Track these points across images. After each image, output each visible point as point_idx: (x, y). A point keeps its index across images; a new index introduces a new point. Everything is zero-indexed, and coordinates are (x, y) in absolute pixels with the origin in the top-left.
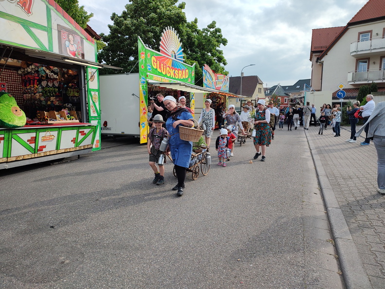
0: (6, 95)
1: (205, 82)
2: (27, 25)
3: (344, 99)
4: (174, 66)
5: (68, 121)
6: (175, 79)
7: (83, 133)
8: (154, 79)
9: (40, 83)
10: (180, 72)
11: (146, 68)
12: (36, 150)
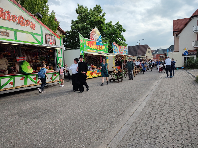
0: (25, 62)
1: (114, 50)
2: (33, 34)
3: (188, 55)
4: (97, 44)
5: (50, 71)
6: (98, 50)
7: (55, 75)
8: (87, 51)
9: (39, 56)
10: (100, 47)
11: (83, 46)
12: (37, 83)
